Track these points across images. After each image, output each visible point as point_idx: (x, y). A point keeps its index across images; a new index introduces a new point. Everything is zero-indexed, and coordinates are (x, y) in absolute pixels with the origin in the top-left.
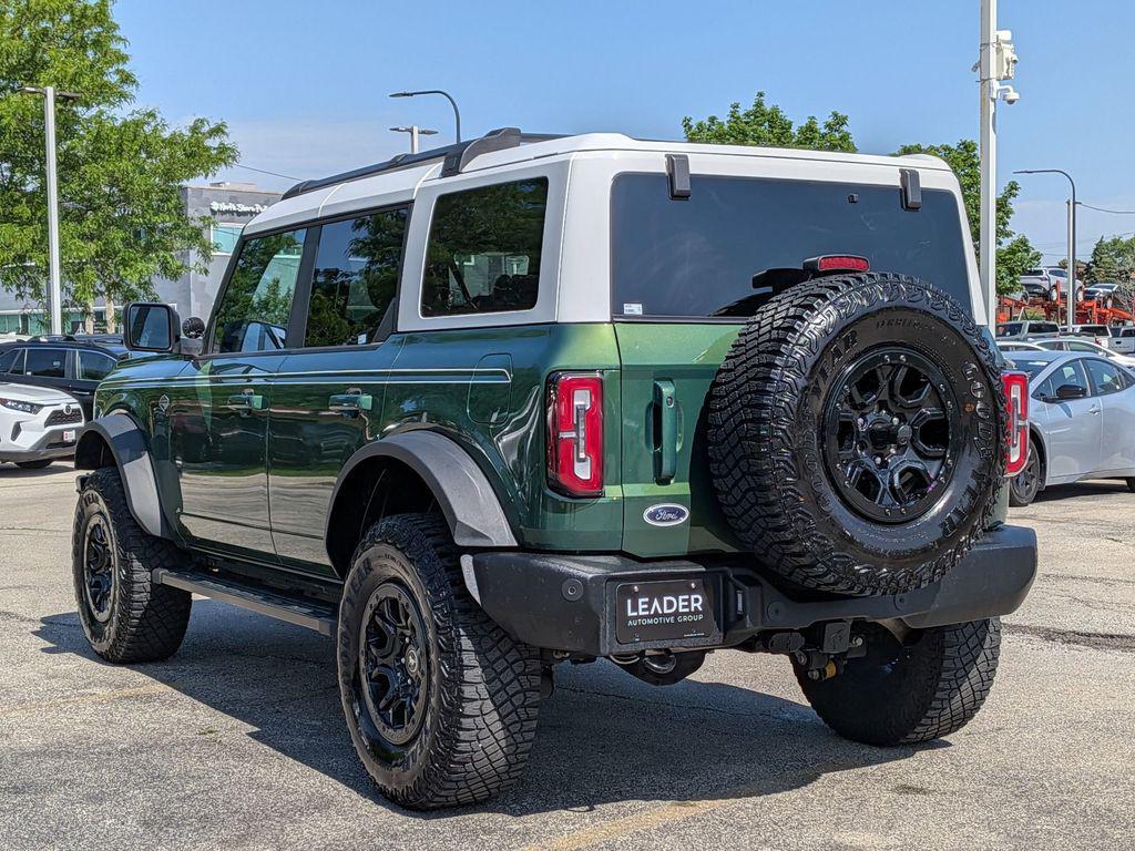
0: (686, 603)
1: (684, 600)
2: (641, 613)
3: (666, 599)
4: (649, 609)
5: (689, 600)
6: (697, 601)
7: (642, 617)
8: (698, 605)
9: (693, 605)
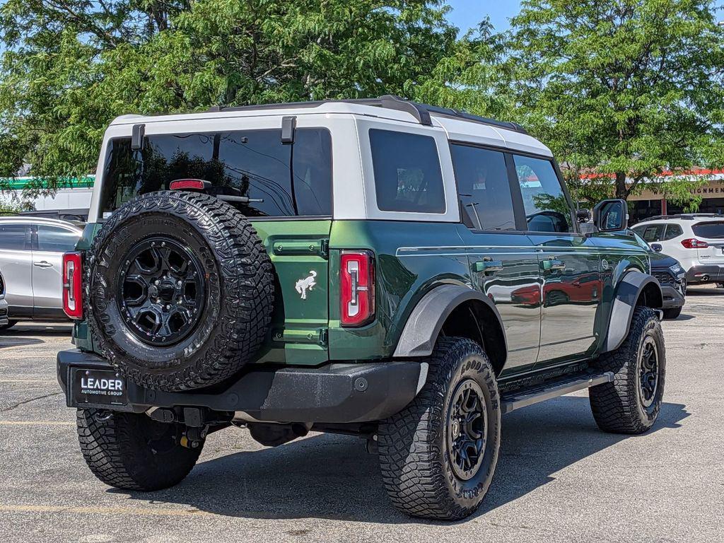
0: (113, 385)
1: (112, 383)
2: (89, 387)
3: (102, 380)
4: (93, 385)
5: (114, 383)
6: (119, 384)
7: (90, 389)
8: (120, 386)
9: (117, 386)
